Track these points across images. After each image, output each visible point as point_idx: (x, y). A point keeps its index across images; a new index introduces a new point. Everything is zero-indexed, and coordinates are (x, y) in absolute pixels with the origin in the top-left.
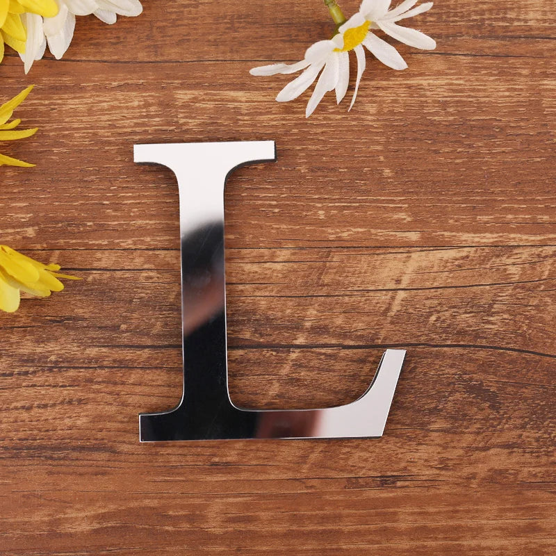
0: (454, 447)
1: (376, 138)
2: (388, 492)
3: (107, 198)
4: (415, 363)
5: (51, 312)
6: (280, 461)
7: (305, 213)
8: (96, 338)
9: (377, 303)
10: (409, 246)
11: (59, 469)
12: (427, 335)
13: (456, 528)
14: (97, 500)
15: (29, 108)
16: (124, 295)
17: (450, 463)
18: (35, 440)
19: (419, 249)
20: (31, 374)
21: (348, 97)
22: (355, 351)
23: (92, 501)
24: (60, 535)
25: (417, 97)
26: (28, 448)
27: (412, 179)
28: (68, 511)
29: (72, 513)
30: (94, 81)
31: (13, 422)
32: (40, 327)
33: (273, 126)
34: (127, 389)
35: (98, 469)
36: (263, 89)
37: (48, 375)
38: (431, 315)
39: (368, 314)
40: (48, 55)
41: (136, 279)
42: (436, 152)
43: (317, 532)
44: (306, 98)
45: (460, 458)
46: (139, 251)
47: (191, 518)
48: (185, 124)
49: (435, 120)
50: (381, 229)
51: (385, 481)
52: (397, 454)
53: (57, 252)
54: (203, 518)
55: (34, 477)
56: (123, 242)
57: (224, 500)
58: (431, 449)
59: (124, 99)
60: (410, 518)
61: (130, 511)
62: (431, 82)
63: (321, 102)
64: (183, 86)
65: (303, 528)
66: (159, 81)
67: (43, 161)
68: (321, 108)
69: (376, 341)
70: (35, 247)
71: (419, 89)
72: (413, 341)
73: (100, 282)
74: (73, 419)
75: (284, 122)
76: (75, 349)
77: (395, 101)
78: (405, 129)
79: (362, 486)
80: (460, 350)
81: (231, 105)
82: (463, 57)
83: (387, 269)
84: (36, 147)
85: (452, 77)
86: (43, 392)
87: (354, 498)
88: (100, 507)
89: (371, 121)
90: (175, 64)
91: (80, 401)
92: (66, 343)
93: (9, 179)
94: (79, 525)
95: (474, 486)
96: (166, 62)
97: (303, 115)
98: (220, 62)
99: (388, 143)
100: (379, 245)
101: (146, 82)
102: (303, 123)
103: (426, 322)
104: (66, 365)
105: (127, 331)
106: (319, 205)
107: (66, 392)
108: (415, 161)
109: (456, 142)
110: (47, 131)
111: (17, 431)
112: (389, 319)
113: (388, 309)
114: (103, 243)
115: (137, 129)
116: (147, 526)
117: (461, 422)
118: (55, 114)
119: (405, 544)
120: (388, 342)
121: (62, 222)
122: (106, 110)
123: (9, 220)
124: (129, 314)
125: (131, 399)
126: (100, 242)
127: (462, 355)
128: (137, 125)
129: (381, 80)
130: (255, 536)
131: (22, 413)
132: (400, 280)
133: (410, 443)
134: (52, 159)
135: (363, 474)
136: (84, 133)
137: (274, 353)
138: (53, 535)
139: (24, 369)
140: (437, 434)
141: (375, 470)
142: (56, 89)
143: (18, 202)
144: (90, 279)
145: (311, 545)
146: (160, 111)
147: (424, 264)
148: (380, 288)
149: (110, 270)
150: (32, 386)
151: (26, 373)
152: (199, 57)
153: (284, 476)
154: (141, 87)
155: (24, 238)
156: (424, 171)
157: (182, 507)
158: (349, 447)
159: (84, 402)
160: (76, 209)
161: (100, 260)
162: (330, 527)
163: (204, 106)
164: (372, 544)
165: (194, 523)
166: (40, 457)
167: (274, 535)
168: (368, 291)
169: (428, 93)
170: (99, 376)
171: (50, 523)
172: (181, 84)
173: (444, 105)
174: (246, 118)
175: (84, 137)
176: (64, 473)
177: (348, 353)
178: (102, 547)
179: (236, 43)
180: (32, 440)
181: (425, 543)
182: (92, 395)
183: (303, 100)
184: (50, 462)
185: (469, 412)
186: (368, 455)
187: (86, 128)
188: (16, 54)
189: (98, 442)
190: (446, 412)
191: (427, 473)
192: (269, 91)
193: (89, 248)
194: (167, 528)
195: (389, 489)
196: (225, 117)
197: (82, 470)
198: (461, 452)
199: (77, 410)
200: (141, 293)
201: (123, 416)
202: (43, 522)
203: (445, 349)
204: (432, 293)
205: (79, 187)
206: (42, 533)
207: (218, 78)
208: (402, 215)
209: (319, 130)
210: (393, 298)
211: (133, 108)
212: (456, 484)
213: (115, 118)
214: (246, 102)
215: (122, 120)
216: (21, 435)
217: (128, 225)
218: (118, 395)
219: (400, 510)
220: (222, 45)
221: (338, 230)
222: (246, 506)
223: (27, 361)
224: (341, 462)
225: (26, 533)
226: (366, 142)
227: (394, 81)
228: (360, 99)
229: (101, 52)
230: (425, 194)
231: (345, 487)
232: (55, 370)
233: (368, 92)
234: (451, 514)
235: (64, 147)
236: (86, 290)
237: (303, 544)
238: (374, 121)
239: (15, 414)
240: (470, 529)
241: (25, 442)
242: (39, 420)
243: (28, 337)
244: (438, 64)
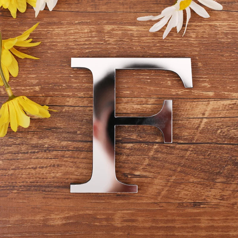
0: (227, 190)
1: (195, 49)
2: (197, 210)
3: (72, 74)
4: (210, 151)
5: (46, 125)
6: (148, 194)
7: (162, 82)
8: (66, 137)
9: (194, 124)
10: (209, 98)
11: (48, 196)
12: (216, 139)
13: (227, 227)
14: (65, 211)
15: (37, 32)
16: (79, 118)
17: (225, 197)
18: (38, 183)
19: (213, 100)
20: (36, 153)
21: (182, 30)
22: (183, 145)
23: (63, 211)
24: (48, 226)
25: (214, 30)
26: (34, 186)
27: (211, 68)
28: (52, 215)
29: (54, 216)
30: (67, 20)
31: (28, 174)
32: (41, 132)
33: (148, 42)
34: (79, 160)
35: (65, 197)
36: (144, 25)
37: (44, 153)
38: (218, 130)
39: (189, 129)
40: (46, 8)
41: (84, 111)
42: (222, 56)
43: (164, 227)
44: (164, 30)
45: (230, 195)
46: (86, 98)
47: (107, 220)
48: (108, 41)
49: (222, 41)
50: (196, 90)
51: (196, 205)
52: (201, 193)
53: (49, 98)
54: (113, 220)
55: (37, 199)
56: (79, 94)
57: (123, 212)
58: (216, 191)
59: (81, 29)
60: (207, 222)
61: (79, 216)
62: (221, 23)
63: (170, 31)
64: (107, 23)
65: (157, 225)
66: (97, 21)
67: (44, 56)
68: (170, 35)
69: (193, 141)
70: (39, 95)
71: (215, 26)
72: (210, 141)
73: (68, 112)
74: (55, 174)
75: (153, 41)
76: (57, 142)
77: (204, 32)
78: (208, 45)
79: (185, 207)
80: (231, 146)
81: (130, 32)
82: (236, 13)
83: (199, 109)
84: (41, 50)
85: (230, 21)
86: (42, 161)
87: (181, 212)
88: (66, 214)
89: (193, 41)
90: (104, 13)
91: (58, 165)
92: (53, 139)
93: (28, 64)
94: (57, 221)
95: (236, 208)
96: (100, 12)
97: (162, 38)
98: (124, 13)
99: (200, 51)
100: (195, 97)
101: (91, 21)
102: (162, 41)
103: (216, 133)
104: (52, 149)
105: (80, 134)
106: (168, 79)
107: (52, 161)
108: (212, 60)
109: (231, 51)
110: (46, 43)
111: (29, 178)
112: (199, 131)
113: (199, 127)
114: (70, 94)
115: (87, 43)
116: (87, 223)
117: (230, 179)
118: (49, 35)
119: (203, 233)
120: (198, 142)
121: (51, 84)
122: (72, 34)
123: (28, 83)
124: (81, 127)
125: (81, 165)
126: (69, 94)
127: (232, 148)
128: (86, 40)
129: (198, 22)
130: (136, 228)
131: (32, 170)
132: (204, 114)
133: (207, 188)
134: (47, 55)
135: (186, 201)
136: (62, 44)
137: (146, 146)
138: (45, 226)
139: (33, 151)
140: (219, 184)
141: (191, 200)
142: (50, 24)
143: (32, 75)
144: (64, 110)
145: (161, 233)
146: (97, 34)
147: (215, 107)
148: (195, 117)
149: (73, 106)
150: (37, 158)
151: (34, 152)
152: (115, 10)
153: (150, 202)
154: (89, 23)
155: (34, 91)
156: (217, 64)
157: (104, 214)
158: (179, 189)
159: (60, 166)
160: (58, 79)
161: (68, 102)
162: (170, 225)
163: (117, 32)
164: (189, 233)
165: (109, 221)
166: (39, 190)
167: (145, 228)
168: (190, 118)
169: (219, 29)
170: (67, 154)
171: (44, 220)
172: (107, 22)
173: (226, 34)
174: (136, 38)
175: (62, 46)
176: (50, 198)
177: (180, 146)
178: (67, 232)
179: (132, 4)
180: (36, 183)
181: (213, 233)
182: (63, 163)
183: (162, 31)
184: (44, 193)
185: (234, 174)
186: (188, 193)
187: (63, 42)
188: (32, 8)
189: (66, 184)
190: (224, 174)
191: (214, 201)
192: (147, 26)
193: (63, 96)
194: (96, 224)
195: (197, 208)
196: (126, 38)
197: (58, 197)
198: (230, 192)
199: (57, 169)
200: (87, 117)
201: (77, 173)
202: (40, 220)
203: (224, 145)
204: (219, 120)
205: (60, 68)
206: (40, 225)
207: (124, 20)
208: (206, 84)
209: (169, 45)
210: (201, 122)
211: (85, 33)
212: (228, 207)
213: (76, 37)
214: (136, 31)
215: (80, 38)
216: (31, 180)
217: (81, 86)
218: (75, 163)
219: (202, 218)
220: (126, 5)
221: (177, 90)
222: (132, 215)
223: (35, 147)
224: (176, 195)
225: (33, 225)
226: (190, 51)
227: (204, 23)
228: (188, 31)
229: (70, 7)
230: (217, 75)
231: (177, 207)
232: (47, 151)
233: (192, 28)
234: (225, 220)
235: (53, 50)
236: (62, 115)
237: (158, 232)
238: (194, 41)
239: (29, 171)
240: (233, 227)
241: (33, 183)
242: (39, 174)
243: (35, 136)
244: (224, 16)
